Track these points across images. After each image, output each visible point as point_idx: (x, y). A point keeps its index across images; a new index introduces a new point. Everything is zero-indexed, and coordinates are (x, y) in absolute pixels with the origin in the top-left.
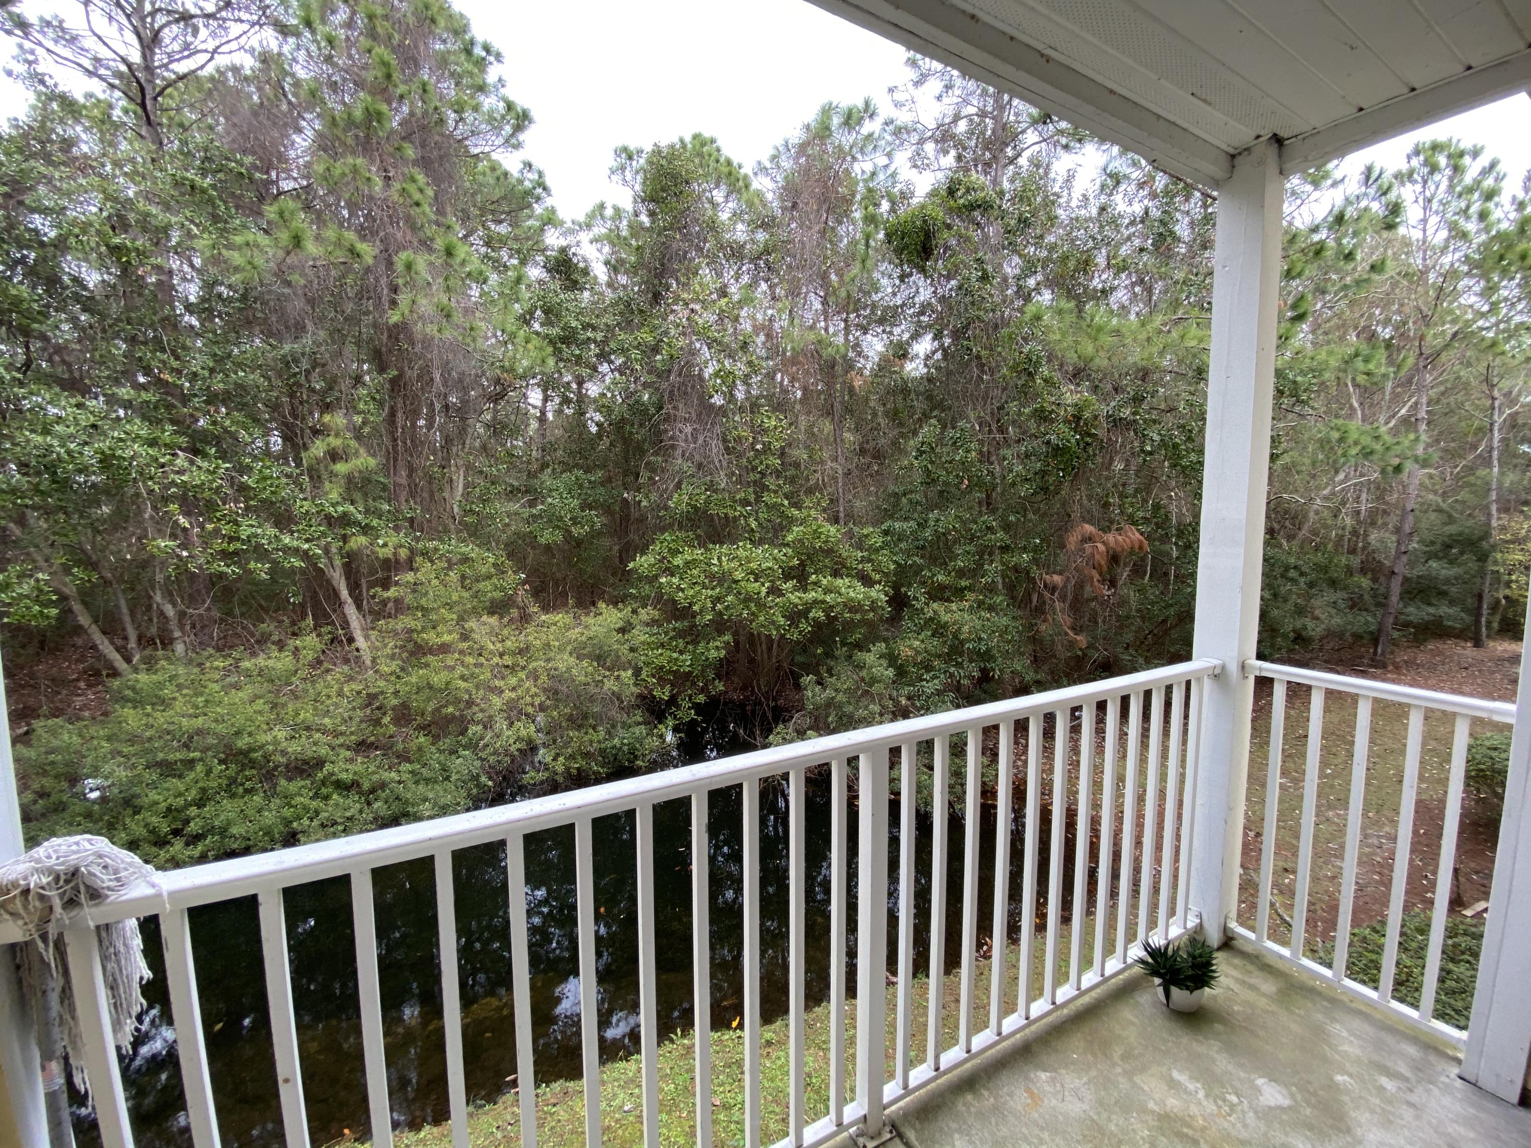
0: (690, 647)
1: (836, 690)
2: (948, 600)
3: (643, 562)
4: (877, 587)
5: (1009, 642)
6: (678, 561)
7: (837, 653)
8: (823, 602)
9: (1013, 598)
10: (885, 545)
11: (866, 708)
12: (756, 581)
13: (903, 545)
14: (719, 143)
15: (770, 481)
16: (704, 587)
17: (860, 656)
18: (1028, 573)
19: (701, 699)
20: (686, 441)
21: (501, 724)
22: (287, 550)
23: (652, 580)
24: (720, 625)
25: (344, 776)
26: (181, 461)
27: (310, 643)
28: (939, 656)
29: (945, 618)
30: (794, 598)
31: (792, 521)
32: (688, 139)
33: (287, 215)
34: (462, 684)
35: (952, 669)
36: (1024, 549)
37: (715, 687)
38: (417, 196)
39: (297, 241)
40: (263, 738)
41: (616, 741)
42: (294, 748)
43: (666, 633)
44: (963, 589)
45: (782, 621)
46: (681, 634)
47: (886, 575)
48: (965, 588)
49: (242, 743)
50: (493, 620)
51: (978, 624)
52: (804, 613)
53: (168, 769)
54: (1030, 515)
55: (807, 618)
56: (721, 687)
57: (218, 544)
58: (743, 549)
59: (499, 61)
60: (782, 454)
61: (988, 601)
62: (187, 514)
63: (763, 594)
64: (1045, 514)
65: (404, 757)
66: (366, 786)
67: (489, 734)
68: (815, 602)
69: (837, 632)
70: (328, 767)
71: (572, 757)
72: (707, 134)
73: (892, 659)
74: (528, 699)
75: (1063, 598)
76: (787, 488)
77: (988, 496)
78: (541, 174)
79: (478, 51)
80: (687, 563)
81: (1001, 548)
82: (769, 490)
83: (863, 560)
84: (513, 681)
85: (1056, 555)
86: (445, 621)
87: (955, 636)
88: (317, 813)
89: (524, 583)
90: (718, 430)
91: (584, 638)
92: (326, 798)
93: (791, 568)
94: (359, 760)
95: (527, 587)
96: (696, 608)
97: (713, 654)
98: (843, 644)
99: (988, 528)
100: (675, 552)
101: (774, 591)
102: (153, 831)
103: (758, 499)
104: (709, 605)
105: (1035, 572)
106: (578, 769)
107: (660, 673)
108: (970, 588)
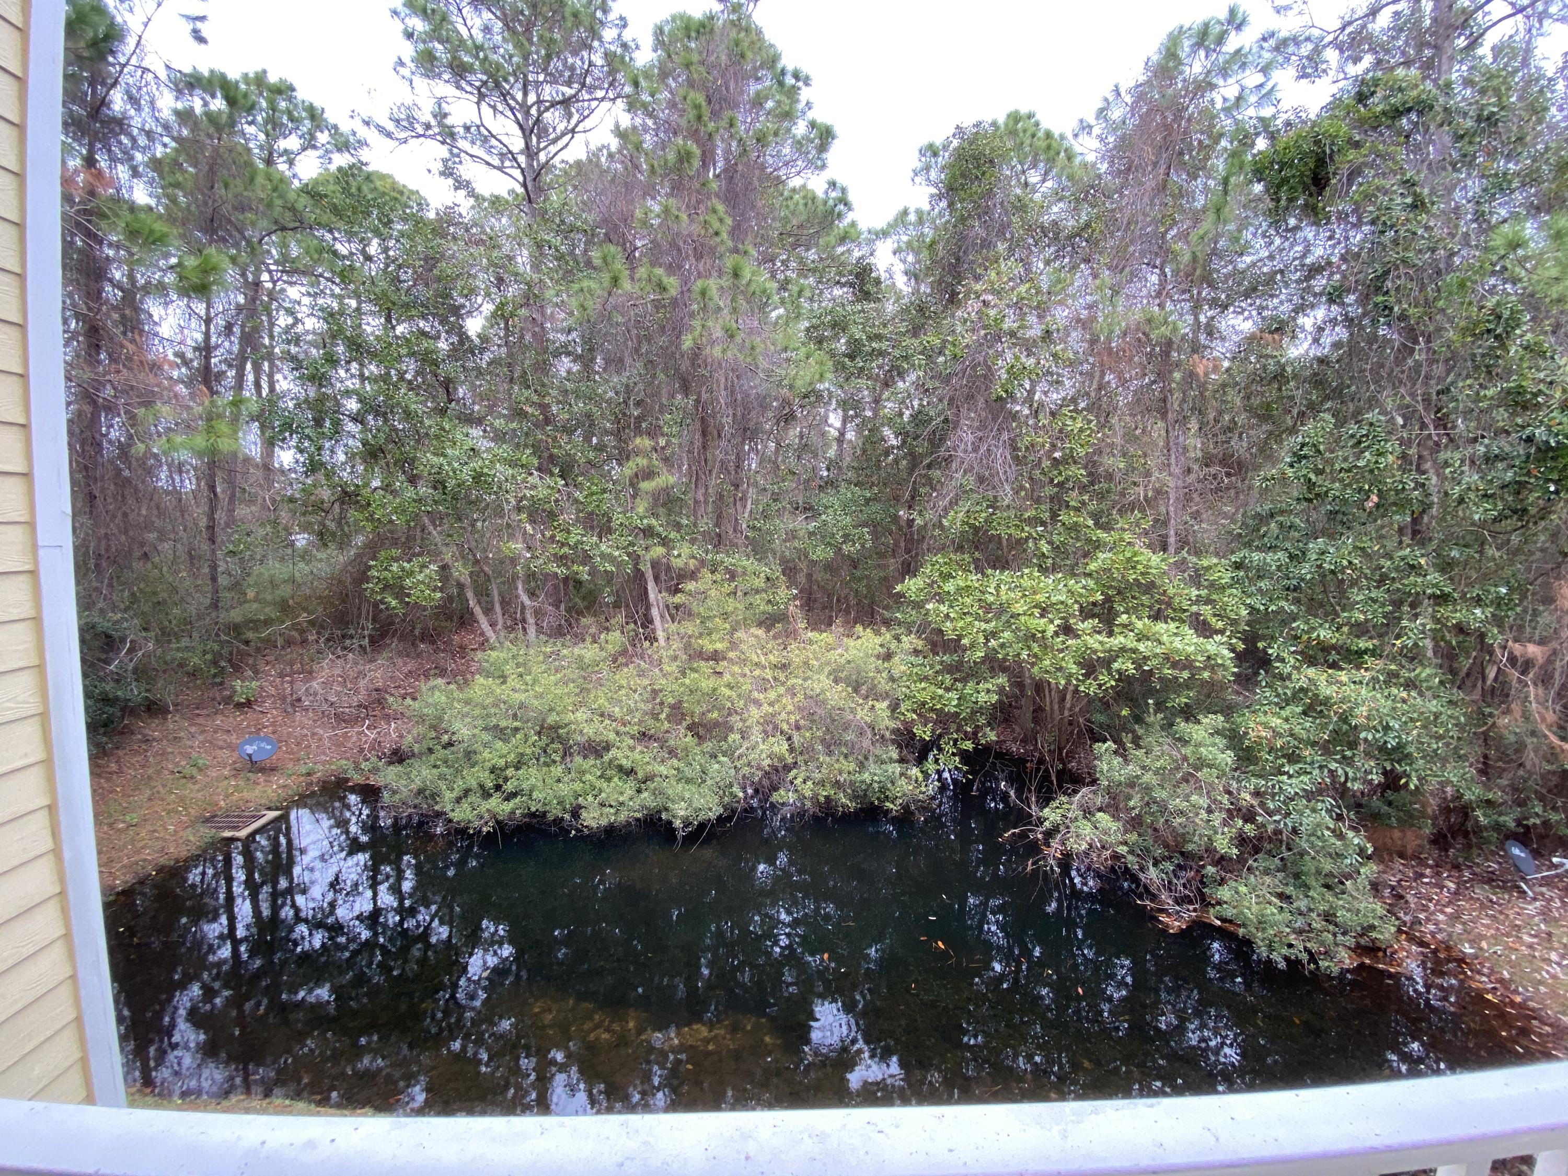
0: (959, 685)
1: (1143, 768)
2: (1334, 666)
3: (912, 586)
4: (1218, 638)
5: (1439, 738)
6: (950, 586)
7: (1150, 719)
8: (1134, 651)
9: (1453, 672)
10: (1235, 582)
11: (1187, 798)
12: (1042, 616)
13: (1264, 584)
14: (1038, 117)
15: (1073, 498)
16: (978, 618)
17: (1182, 726)
18: (1482, 636)
19: (968, 745)
20: (966, 451)
21: (756, 735)
22: (602, 556)
23: (918, 605)
24: (994, 665)
25: (624, 762)
26: (534, 479)
27: (615, 639)
28: (1314, 744)
29: (1326, 690)
30: (1094, 642)
31: (1098, 545)
32: (1001, 120)
33: (609, 259)
34: (728, 692)
35: (1333, 766)
36: (1478, 601)
37: (984, 736)
38: (716, 225)
39: (615, 281)
40: (571, 716)
41: (866, 776)
42: (589, 731)
43: (932, 667)
44: (1361, 653)
45: (1074, 668)
46: (949, 669)
47: (1234, 623)
48: (1366, 651)
49: (551, 719)
50: (760, 632)
51: (1385, 705)
52: (1107, 663)
53: (500, 733)
54: (1491, 551)
55: (1109, 669)
56: (992, 736)
57: (553, 548)
58: (1029, 577)
59: (807, 84)
60: (1091, 464)
61: (1405, 673)
62: (533, 521)
63: (1049, 633)
64: (1517, 552)
65: (672, 752)
66: (640, 775)
67: (746, 744)
68: (1123, 650)
69: (1151, 692)
70: (613, 752)
71: (822, 783)
72: (1024, 111)
73: (1234, 739)
74: (784, 715)
75: (1545, 680)
76: (1093, 506)
77: (1415, 521)
78: (844, 190)
79: (790, 81)
80: (959, 590)
81: (1433, 596)
82: (1068, 506)
83: (1198, 600)
84: (772, 695)
85: (1535, 613)
86: (717, 630)
87: (1344, 719)
88: (601, 791)
89: (795, 598)
90: (1005, 436)
91: (843, 661)
92: (609, 780)
93: (1094, 604)
94: (639, 748)
95: (798, 603)
96: (965, 641)
97: (983, 698)
98: (1159, 706)
99: (1412, 567)
100: (947, 577)
101: (1067, 630)
102: (482, 786)
103: (1054, 516)
104: (982, 640)
105: (1495, 637)
106: (827, 797)
107: (921, 708)
108: (1373, 653)
